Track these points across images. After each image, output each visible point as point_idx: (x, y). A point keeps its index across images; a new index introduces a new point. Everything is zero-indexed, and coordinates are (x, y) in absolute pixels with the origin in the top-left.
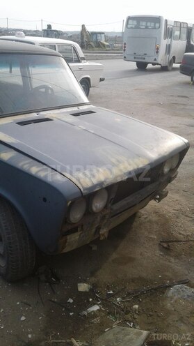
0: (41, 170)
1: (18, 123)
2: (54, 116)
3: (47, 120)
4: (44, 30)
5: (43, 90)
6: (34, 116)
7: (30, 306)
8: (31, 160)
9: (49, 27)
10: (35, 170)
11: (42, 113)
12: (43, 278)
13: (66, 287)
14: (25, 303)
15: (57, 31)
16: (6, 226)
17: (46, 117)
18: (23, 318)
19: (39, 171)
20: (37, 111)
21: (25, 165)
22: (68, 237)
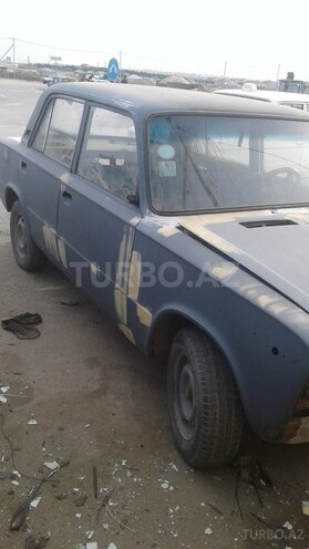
0: (275, 303)
1: (242, 224)
2: (300, 217)
3: (288, 222)
4: (282, 81)
5: (284, 175)
6: (267, 214)
7: (221, 514)
8: (260, 284)
9: (291, 75)
10: (265, 300)
11: (280, 211)
12: (245, 474)
13: (282, 501)
14: (214, 509)
15: (302, 83)
16: (203, 379)
17: (286, 218)
18: (208, 531)
19: (270, 304)
20: (273, 208)
21: (249, 289)
22: (303, 420)
